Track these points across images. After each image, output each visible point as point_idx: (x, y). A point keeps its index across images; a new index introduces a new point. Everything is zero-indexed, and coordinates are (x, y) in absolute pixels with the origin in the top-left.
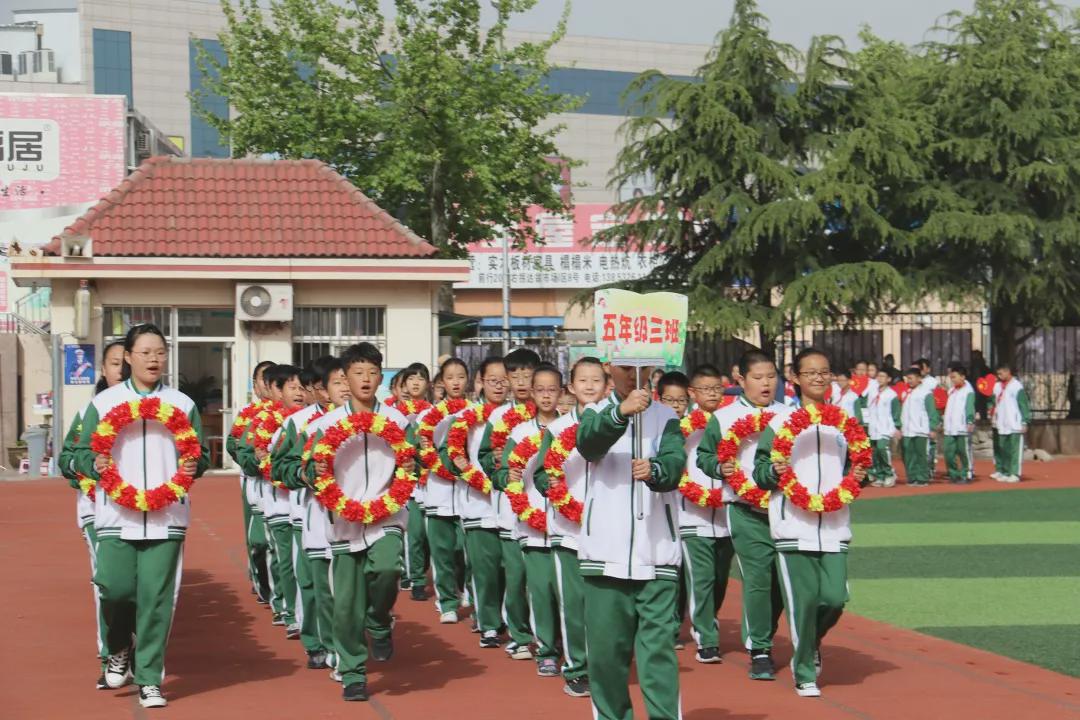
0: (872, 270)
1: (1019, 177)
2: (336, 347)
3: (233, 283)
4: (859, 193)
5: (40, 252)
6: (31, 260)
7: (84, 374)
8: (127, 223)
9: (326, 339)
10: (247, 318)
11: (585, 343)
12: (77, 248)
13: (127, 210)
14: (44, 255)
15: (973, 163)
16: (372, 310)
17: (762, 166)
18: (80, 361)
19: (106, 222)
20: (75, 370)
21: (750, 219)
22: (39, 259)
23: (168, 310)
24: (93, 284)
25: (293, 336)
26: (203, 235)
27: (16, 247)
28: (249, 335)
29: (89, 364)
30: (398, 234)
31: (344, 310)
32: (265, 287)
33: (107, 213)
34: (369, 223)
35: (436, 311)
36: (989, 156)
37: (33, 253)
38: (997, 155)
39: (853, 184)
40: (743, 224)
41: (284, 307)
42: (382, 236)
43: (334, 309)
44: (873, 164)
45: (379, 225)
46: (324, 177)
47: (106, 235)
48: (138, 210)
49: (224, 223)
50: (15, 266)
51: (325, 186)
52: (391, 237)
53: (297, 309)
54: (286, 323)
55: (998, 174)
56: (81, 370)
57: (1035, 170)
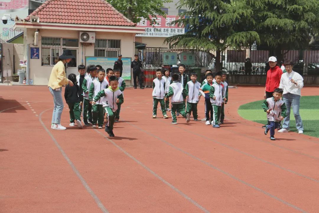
0: (251, 34)
1: (290, 9)
2: (107, 51)
3: (79, 31)
4: (248, 12)
5: (24, 20)
6: (21, 22)
7: (36, 56)
8: (48, 13)
9: (104, 48)
10: (82, 42)
11: (166, 51)
12: (35, 20)
13: (48, 10)
14: (25, 21)
15: (278, 5)
16: (117, 41)
17: (222, 4)
18: (35, 52)
19: (42, 13)
20: (34, 55)
21: (219, 18)
22: (24, 22)
23: (60, 39)
24: (39, 30)
25: (95, 47)
26: (70, 18)
27: (17, 19)
28: (82, 46)
29: (38, 53)
30: (124, 19)
31: (109, 40)
32: (88, 33)
33: (42, 10)
34: (116, 16)
35: (134, 42)
36: (282, 3)
37: (22, 20)
38: (284, 3)
39: (246, 9)
40: (217, 20)
41: (93, 39)
42: (119, 20)
43: (106, 40)
44: (252, 4)
45: (119, 16)
46: (103, 2)
47: (42, 16)
48: (51, 9)
49: (75, 14)
50: (17, 24)
51: (103, 5)
52: (122, 20)
53: (96, 40)
54: (93, 44)
55: (284, 8)
56: (35, 55)
57: (295, 7)
